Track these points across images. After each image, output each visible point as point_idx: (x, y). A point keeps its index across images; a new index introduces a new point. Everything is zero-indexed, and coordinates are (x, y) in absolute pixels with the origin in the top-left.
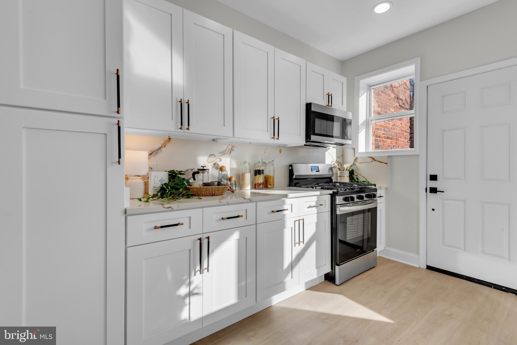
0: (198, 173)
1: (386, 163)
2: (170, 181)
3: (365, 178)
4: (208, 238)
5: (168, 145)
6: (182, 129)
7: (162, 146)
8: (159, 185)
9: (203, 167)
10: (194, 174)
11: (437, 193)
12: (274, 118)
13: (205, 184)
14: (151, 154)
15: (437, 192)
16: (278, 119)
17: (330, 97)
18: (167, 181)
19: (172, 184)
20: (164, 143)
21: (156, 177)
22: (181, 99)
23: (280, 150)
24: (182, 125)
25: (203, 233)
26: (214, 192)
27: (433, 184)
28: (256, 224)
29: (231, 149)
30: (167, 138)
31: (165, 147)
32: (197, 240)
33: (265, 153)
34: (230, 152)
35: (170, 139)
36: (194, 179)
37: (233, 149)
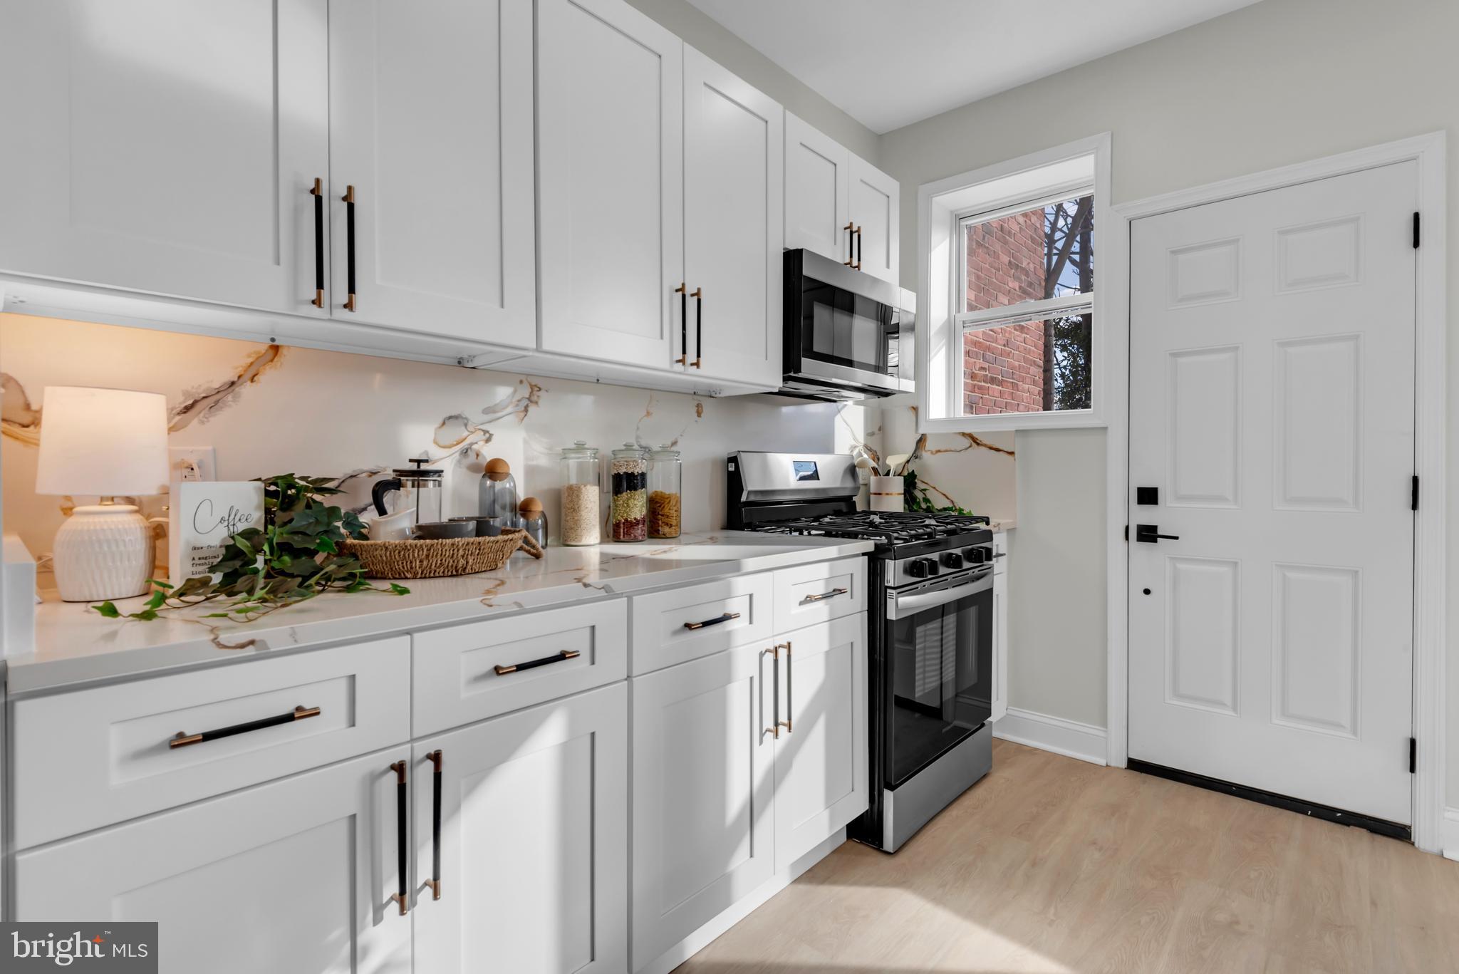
0: (396, 485)
1: (1012, 453)
2: (269, 518)
3: (948, 498)
4: (436, 758)
5: (269, 376)
6: (320, 306)
7: (239, 377)
8: (216, 537)
9: (419, 462)
10: (379, 491)
11: (1156, 542)
12: (681, 289)
13: (426, 532)
14: (187, 409)
15: (1158, 539)
16: (698, 294)
17: (855, 236)
18: (253, 515)
19: (276, 533)
20: (252, 364)
21: (206, 505)
22: (318, 181)
23: (698, 406)
24: (320, 285)
25: (413, 740)
26: (462, 562)
27: (1146, 515)
28: (629, 677)
29: (529, 399)
30: (263, 348)
31: (252, 380)
32: (385, 772)
33: (648, 414)
34: (523, 409)
35: (276, 349)
36: (382, 512)
37: (534, 398)
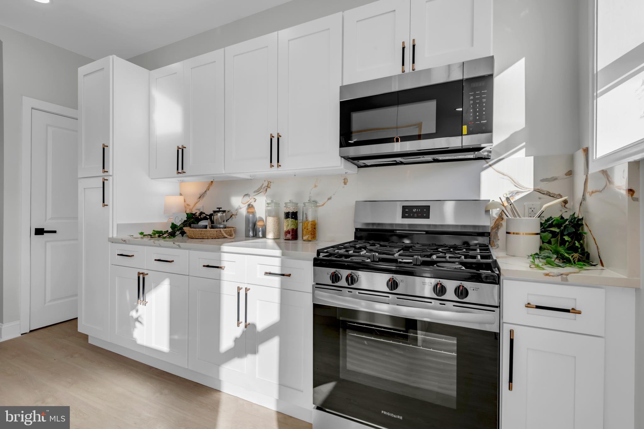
0: (213, 215)
5: (211, 188)
9: (219, 208)
14: (200, 197)
17: (408, 49)
20: (209, 186)
21: (177, 218)
23: (344, 179)
31: (208, 190)
34: (265, 190)
35: (212, 182)
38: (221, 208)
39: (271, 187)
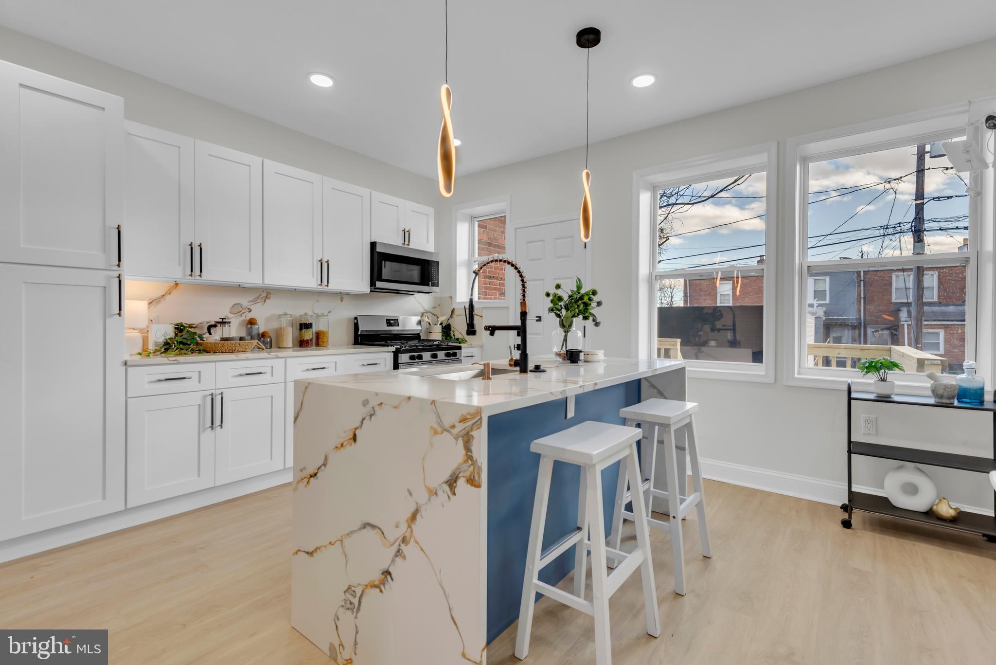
0: (215, 326)
1: (481, 316)
2: (176, 335)
3: (461, 334)
4: (222, 393)
5: (175, 293)
6: (192, 276)
7: (166, 293)
8: (161, 340)
9: (223, 319)
10: (209, 328)
12: (321, 261)
13: (223, 339)
14: (150, 303)
16: (327, 262)
17: (407, 233)
18: (172, 335)
19: (179, 339)
20: (169, 289)
21: (159, 331)
22: (191, 243)
23: (341, 298)
24: (192, 271)
25: (216, 389)
26: (234, 348)
28: (285, 382)
29: (266, 297)
30: (173, 284)
31: (169, 294)
32: (208, 396)
33: (317, 301)
34: (264, 301)
35: (177, 284)
36: (210, 334)
37: (268, 297)
38: (225, 319)
39: (271, 298)
